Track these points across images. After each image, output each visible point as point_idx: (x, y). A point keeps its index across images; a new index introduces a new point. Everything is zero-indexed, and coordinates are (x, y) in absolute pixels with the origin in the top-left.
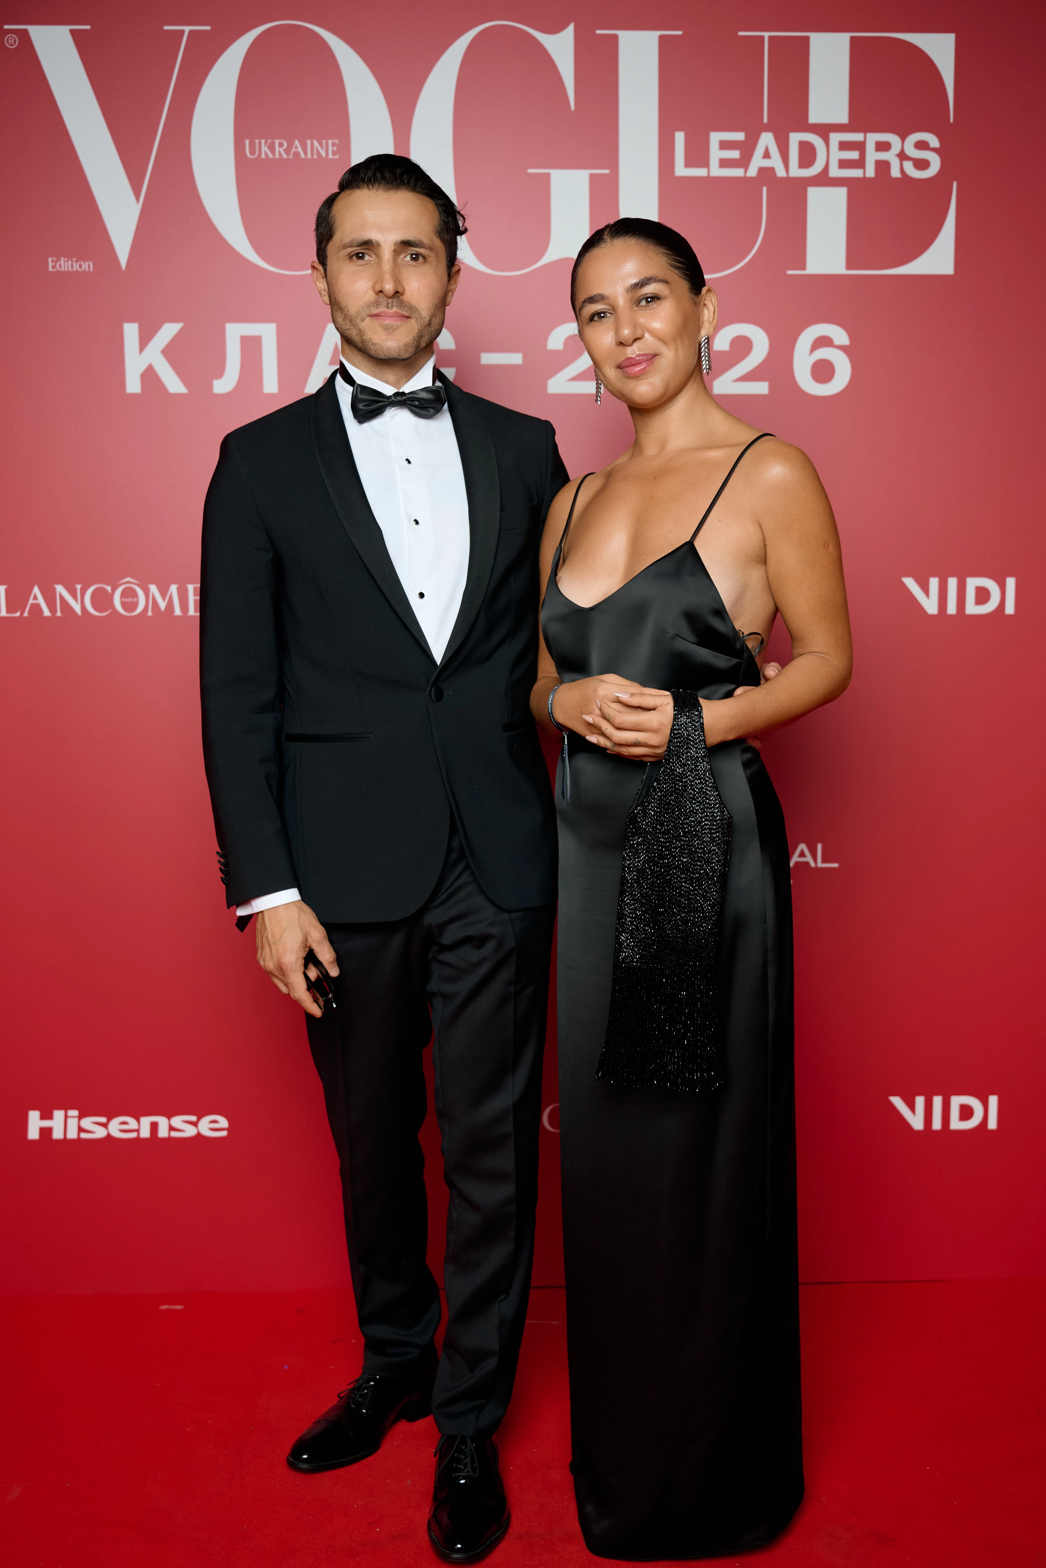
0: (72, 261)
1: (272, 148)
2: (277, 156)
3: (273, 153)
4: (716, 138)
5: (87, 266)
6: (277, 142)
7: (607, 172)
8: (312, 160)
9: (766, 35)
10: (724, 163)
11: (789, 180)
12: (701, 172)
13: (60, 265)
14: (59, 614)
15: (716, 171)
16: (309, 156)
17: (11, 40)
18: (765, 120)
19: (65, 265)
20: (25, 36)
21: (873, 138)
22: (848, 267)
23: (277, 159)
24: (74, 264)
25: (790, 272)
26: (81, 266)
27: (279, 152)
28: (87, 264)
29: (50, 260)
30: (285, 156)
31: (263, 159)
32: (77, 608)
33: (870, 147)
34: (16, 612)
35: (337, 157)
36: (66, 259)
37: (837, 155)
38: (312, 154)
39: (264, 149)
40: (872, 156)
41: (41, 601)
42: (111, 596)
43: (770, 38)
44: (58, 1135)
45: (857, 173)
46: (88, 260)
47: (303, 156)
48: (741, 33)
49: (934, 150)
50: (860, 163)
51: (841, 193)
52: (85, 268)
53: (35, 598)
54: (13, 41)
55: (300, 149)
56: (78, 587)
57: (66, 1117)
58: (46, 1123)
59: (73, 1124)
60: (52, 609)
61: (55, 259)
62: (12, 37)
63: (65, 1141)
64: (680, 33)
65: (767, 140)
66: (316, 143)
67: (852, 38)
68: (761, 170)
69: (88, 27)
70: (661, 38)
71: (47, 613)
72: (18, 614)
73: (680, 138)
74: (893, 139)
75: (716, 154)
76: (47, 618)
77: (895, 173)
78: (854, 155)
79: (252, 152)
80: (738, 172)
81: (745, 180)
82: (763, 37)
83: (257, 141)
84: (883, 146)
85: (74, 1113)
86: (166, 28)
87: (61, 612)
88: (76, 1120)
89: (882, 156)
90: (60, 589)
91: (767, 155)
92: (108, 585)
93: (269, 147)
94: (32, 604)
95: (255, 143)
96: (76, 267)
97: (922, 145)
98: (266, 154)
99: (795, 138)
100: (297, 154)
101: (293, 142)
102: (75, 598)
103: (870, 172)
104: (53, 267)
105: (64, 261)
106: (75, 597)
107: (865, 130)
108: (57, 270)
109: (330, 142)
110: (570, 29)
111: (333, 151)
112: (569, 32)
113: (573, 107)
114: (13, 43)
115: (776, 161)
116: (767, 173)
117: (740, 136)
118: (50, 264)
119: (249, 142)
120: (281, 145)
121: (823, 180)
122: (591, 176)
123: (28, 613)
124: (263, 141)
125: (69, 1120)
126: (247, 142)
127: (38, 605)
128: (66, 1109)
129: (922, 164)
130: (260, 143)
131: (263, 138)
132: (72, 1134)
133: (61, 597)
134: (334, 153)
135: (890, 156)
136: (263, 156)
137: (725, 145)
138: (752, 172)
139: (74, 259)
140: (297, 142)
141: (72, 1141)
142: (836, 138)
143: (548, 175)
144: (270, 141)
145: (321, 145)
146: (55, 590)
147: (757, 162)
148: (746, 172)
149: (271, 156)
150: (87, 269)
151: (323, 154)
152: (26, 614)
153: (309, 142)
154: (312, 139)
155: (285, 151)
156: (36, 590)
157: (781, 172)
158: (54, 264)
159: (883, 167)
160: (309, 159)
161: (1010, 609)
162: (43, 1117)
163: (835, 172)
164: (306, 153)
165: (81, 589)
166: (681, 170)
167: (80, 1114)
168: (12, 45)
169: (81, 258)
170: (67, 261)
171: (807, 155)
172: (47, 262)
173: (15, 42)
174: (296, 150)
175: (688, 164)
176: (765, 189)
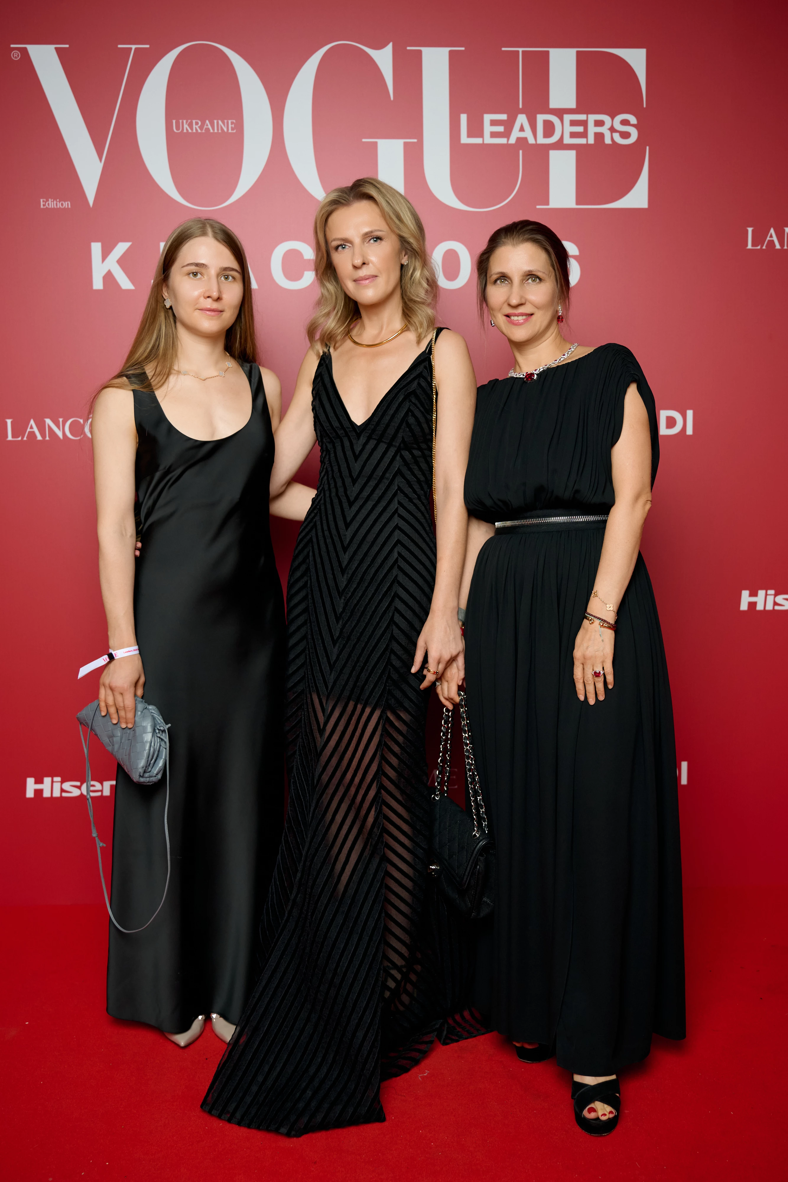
0: (56, 201)
1: (191, 125)
2: (194, 131)
3: (192, 129)
4: (488, 118)
5: (67, 204)
6: (194, 121)
7: (415, 140)
8: (218, 133)
9: (520, 50)
10: (493, 135)
11: (537, 146)
12: (478, 141)
13: (48, 204)
14: (47, 438)
15: (488, 140)
16: (216, 131)
17: (16, 54)
18: (521, 106)
19: (52, 204)
20: (25, 52)
21: (592, 118)
22: (577, 204)
23: (194, 133)
24: (58, 203)
25: (538, 207)
26: (62, 205)
27: (196, 128)
28: (66, 203)
29: (42, 200)
30: (199, 131)
31: (185, 133)
32: (60, 434)
33: (591, 124)
34: (18, 437)
35: (235, 131)
36: (52, 200)
37: (569, 129)
38: (218, 130)
39: (186, 126)
40: (592, 130)
41: (35, 430)
42: (83, 427)
43: (523, 52)
44: (47, 794)
45: (582, 141)
46: (67, 201)
47: (212, 131)
48: (503, 49)
49: (633, 125)
50: (584, 135)
51: (573, 153)
52: (65, 206)
53: (31, 428)
54: (16, 55)
55: (210, 127)
56: (61, 420)
57: (52, 782)
58: (39, 787)
59: (57, 787)
60: (43, 434)
61: (45, 200)
62: (17, 52)
63: (52, 799)
64: (463, 49)
65: (522, 119)
66: (220, 122)
67: (578, 52)
68: (519, 139)
69: (67, 46)
70: (450, 52)
71: (39, 437)
72: (20, 439)
73: (464, 118)
74: (606, 118)
75: (488, 129)
76: (40, 441)
77: (608, 141)
78: (580, 129)
79: (177, 128)
80: (503, 141)
81: (507, 145)
82: (518, 52)
83: (181, 121)
84: (599, 123)
85: (58, 779)
86: (119, 46)
87: (49, 437)
88: (59, 784)
89: (599, 130)
90: (48, 421)
91: (522, 129)
92: (81, 419)
93: (189, 125)
94: (29, 432)
95: (179, 122)
96: (59, 205)
97: (625, 122)
98: (187, 129)
99: (541, 118)
100: (208, 129)
101: (206, 122)
102: (59, 428)
103: (591, 140)
104: (44, 205)
105: (51, 201)
106: (58, 426)
107: (587, 113)
108: (47, 207)
109: (230, 121)
110: (390, 46)
111: (232, 127)
112: (389, 49)
113: (392, 98)
114: (17, 57)
115: (528, 134)
116: (522, 141)
117: (504, 117)
118: (42, 203)
119: (176, 122)
120: (197, 124)
121: (560, 145)
122: (405, 143)
123: (27, 438)
124: (185, 121)
125: (55, 784)
126: (174, 121)
127: (33, 433)
128: (52, 776)
129: (625, 135)
130: (183, 123)
131: (185, 119)
132: (57, 794)
133: (49, 426)
134: (232, 129)
135: (604, 130)
136: (185, 131)
137: (493, 123)
138: (512, 140)
139: (58, 200)
140: (207, 122)
141: (57, 798)
142: (567, 118)
143: (376, 143)
144: (189, 121)
145: (224, 123)
146: (45, 422)
147: (515, 134)
148: (508, 140)
149: (190, 131)
150: (66, 207)
151: (225, 129)
152: (25, 439)
153: (215, 121)
154: (218, 119)
155: (199, 127)
156: (32, 422)
157: (531, 141)
158: (44, 203)
159: (599, 137)
160: (216, 133)
161: (689, 431)
162: (36, 782)
163: (567, 140)
164: (213, 129)
165: (62, 421)
166: (464, 139)
167: (62, 779)
168: (16, 58)
169: (63, 199)
170: (53, 201)
171: (549, 129)
172: (40, 201)
173: (18, 56)
174: (207, 127)
175: (469, 135)
176: (521, 152)
